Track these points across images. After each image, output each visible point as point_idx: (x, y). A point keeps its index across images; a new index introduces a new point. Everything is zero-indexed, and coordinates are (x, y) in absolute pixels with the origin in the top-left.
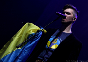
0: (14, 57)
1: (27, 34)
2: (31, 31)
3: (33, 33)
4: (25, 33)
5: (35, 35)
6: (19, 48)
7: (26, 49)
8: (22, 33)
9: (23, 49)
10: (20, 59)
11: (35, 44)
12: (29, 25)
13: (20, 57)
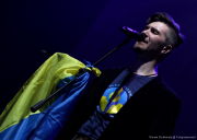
0: (26, 132)
1: (55, 78)
2: (65, 72)
3: (70, 75)
4: (50, 77)
5: (75, 81)
6: (38, 112)
7: (54, 114)
8: (43, 77)
9: (47, 114)
10: (39, 137)
11: (73, 101)
12: (60, 58)
13: (39, 133)
